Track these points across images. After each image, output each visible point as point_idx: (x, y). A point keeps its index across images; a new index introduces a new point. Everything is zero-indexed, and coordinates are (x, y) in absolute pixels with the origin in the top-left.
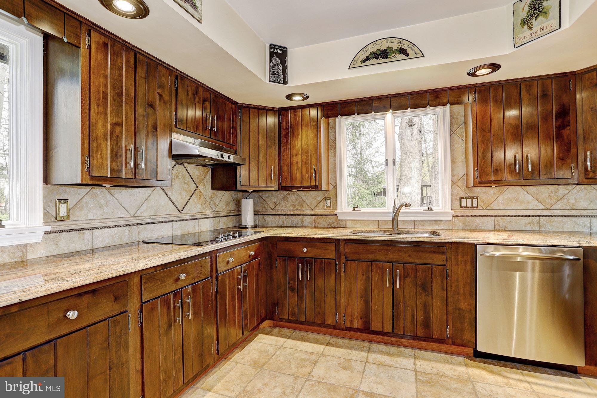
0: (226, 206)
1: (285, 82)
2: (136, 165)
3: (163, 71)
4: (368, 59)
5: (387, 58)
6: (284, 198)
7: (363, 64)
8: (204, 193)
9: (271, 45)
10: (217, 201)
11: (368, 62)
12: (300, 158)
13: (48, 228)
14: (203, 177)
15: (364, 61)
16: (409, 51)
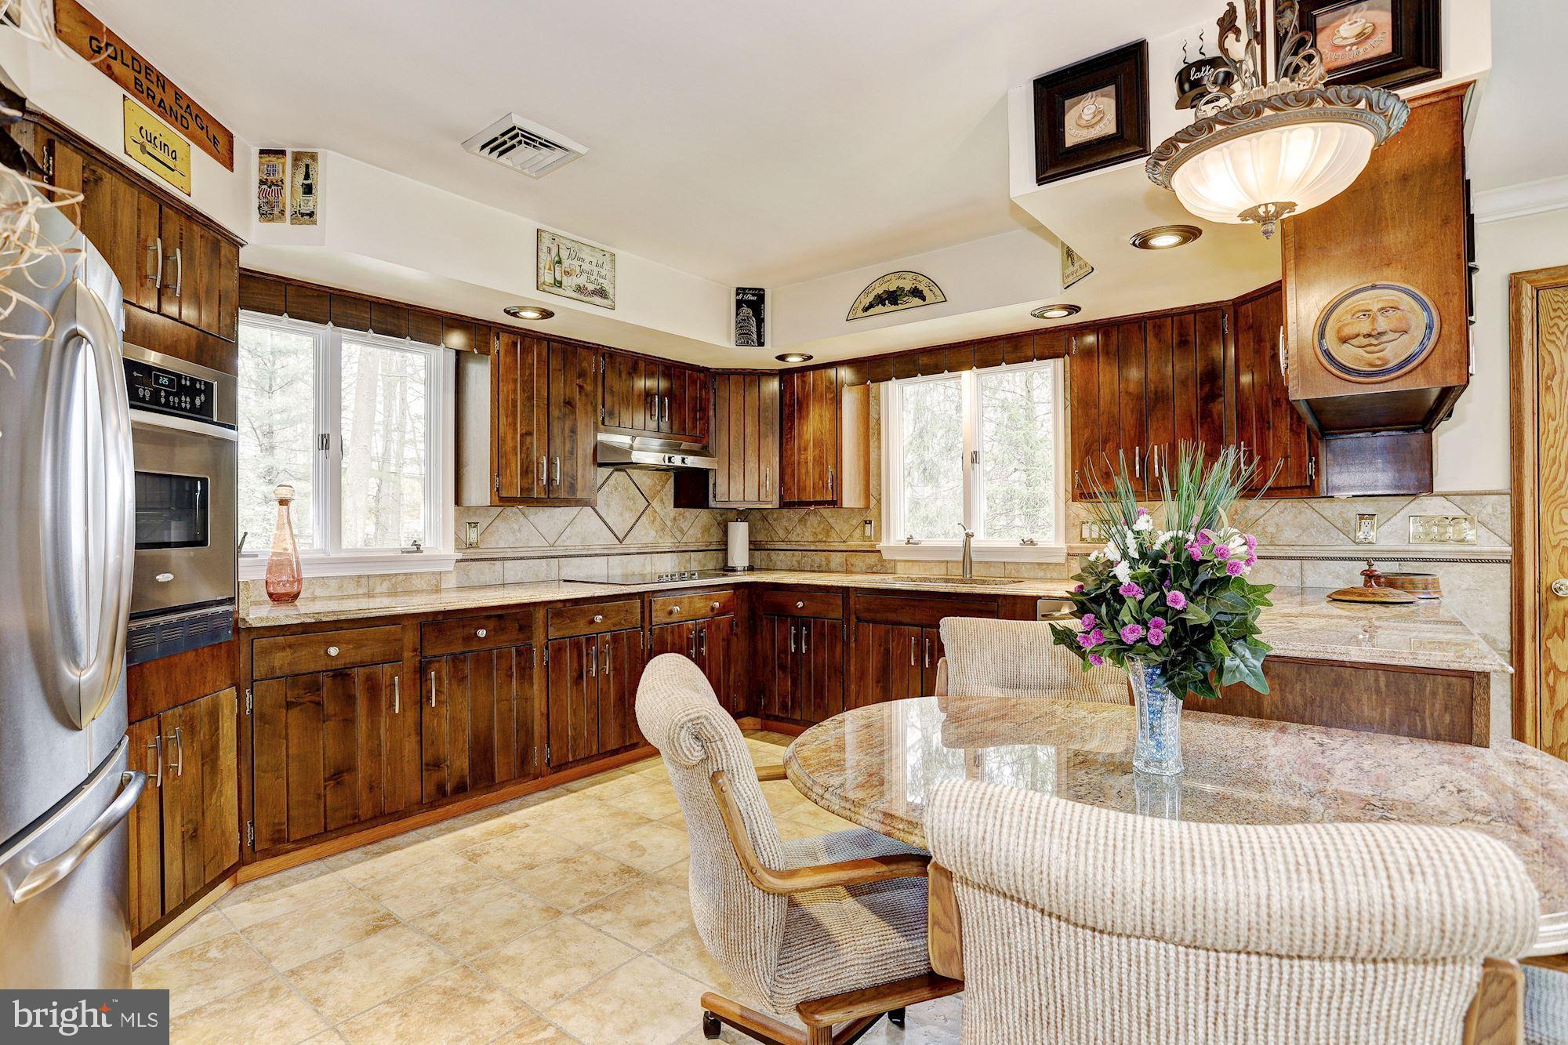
0: (703, 533)
1: (761, 344)
2: (550, 480)
3: (584, 353)
4: (871, 306)
5: (896, 304)
6: (800, 521)
7: (865, 314)
8: (662, 513)
9: (738, 289)
10: (685, 525)
11: (871, 311)
12: (811, 454)
13: (460, 556)
14: (659, 488)
15: (866, 309)
16: (926, 292)
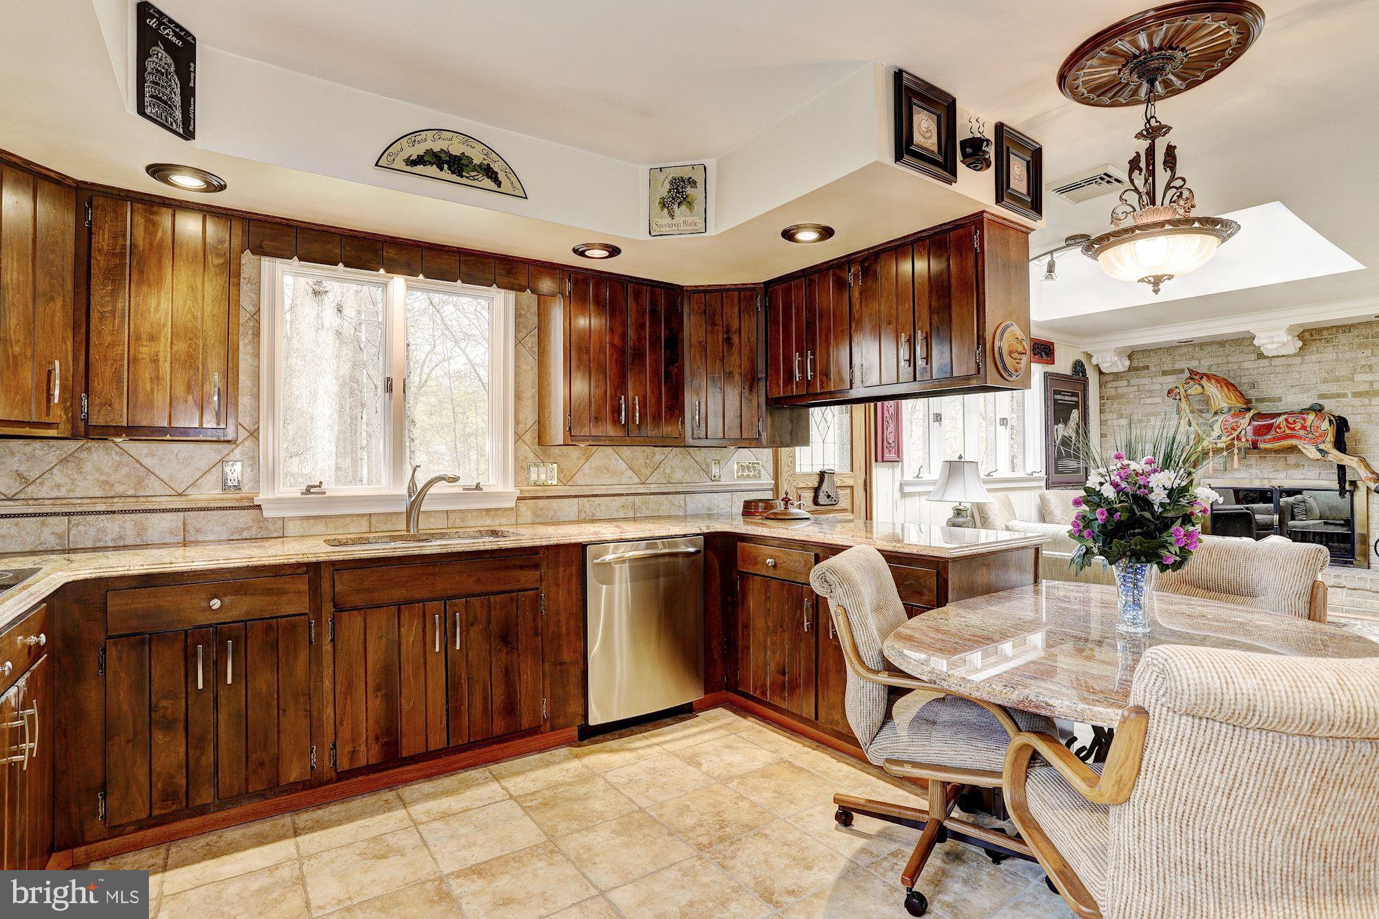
1: (186, 132)
4: (420, 161)
5: (462, 176)
7: (409, 169)
11: (419, 169)
12: (164, 350)
15: (413, 163)
16: (501, 176)
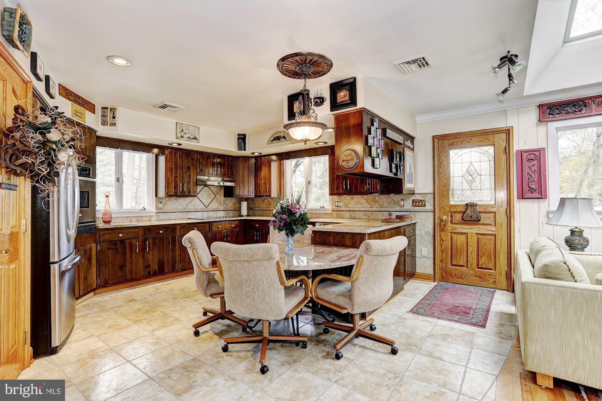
0: (233, 205)
1: (245, 150)
2: (183, 190)
3: (193, 153)
4: (273, 140)
5: (279, 140)
6: (262, 201)
7: (272, 143)
8: (220, 199)
9: (238, 134)
10: (227, 203)
12: (263, 182)
13: (157, 211)
14: (219, 191)
15: (272, 141)
16: (287, 138)
